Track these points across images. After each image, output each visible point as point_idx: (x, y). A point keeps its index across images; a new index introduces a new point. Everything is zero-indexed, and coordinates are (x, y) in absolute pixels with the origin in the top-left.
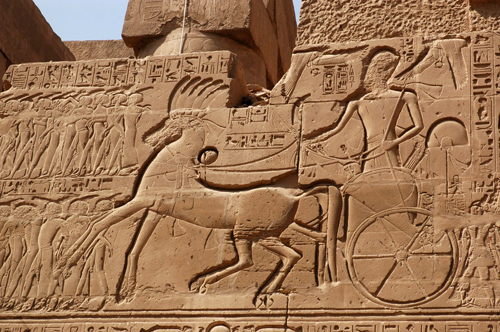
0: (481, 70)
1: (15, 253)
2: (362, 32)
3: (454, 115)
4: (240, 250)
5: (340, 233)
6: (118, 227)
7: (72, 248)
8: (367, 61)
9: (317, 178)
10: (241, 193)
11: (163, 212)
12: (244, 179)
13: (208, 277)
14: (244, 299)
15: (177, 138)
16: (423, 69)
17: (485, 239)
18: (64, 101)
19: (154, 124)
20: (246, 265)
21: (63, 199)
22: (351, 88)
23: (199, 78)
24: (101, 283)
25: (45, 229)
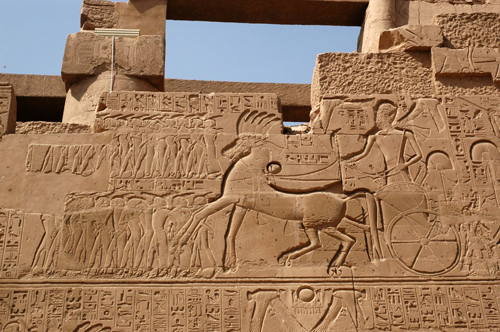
0: (453, 121)
1: (134, 234)
2: (364, 88)
3: (441, 149)
4: (311, 236)
5: (379, 226)
6: (215, 217)
7: (181, 231)
8: (376, 108)
9: (356, 187)
10: (303, 195)
11: (248, 207)
12: (305, 186)
13: (290, 255)
14: (320, 270)
15: (248, 154)
16: (415, 116)
17: (475, 231)
18: (153, 121)
19: (229, 143)
20: (317, 247)
21: (166, 195)
22: (369, 126)
23: (257, 112)
24: (209, 258)
25: (156, 217)
